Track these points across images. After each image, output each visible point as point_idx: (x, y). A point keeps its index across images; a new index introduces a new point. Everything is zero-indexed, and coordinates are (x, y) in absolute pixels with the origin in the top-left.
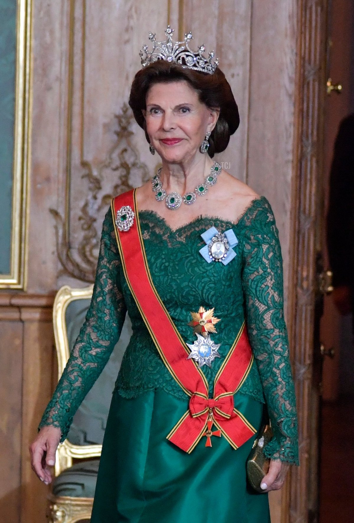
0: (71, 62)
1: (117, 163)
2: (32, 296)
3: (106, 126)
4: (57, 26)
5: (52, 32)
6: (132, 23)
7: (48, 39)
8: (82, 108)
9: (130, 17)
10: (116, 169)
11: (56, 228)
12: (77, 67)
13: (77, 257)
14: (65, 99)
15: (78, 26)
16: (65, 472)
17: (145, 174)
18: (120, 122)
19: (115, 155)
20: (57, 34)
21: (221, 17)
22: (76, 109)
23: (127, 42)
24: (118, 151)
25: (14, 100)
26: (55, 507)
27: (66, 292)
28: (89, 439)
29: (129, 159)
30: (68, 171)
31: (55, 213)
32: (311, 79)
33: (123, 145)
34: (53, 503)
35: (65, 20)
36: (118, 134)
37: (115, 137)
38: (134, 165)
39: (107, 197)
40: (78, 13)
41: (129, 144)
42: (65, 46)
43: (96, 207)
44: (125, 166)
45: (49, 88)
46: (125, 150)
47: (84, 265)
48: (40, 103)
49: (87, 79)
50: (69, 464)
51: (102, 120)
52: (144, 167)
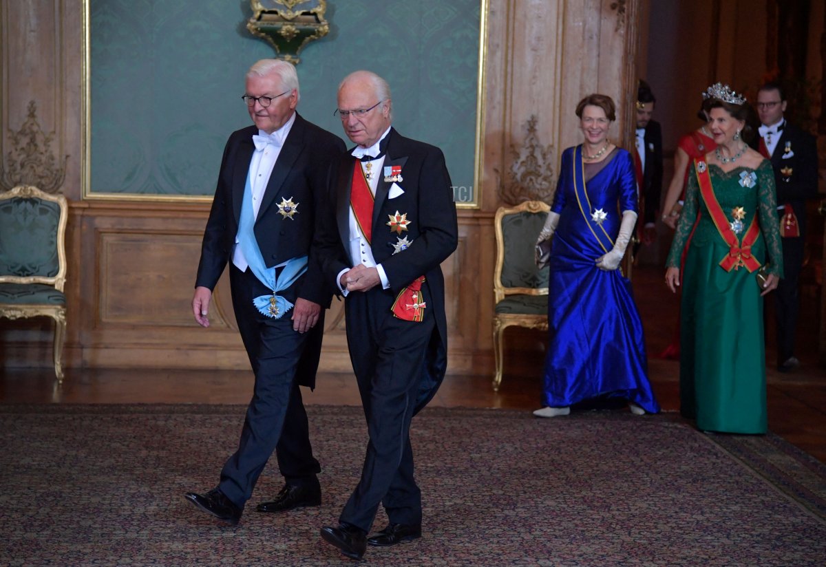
0: (505, 95)
1: (528, 145)
2: (484, 213)
3: (523, 126)
4: (498, 76)
5: (496, 80)
6: (537, 74)
7: (494, 82)
8: (511, 117)
9: (535, 71)
10: (527, 148)
11: (497, 179)
12: (508, 97)
13: (507, 193)
14: (502, 113)
15: (509, 76)
16: (501, 301)
17: (542, 151)
18: (530, 125)
19: (527, 141)
20: (498, 79)
21: (583, 70)
22: (508, 118)
23: (534, 83)
24: (528, 139)
25: (476, 114)
26: (496, 319)
27: (501, 211)
28: (513, 284)
29: (534, 143)
30: (503, 149)
31: (496, 171)
32: (629, 101)
33: (532, 136)
34: (495, 317)
35: (503, 73)
36: (529, 130)
37: (527, 132)
38: (537, 146)
39: (523, 162)
40: (509, 69)
41: (534, 135)
42: (503, 86)
43: (517, 167)
44: (532, 146)
45: (494, 108)
46: (532, 139)
47: (511, 197)
48: (489, 116)
49: (513, 103)
50: (503, 297)
51: (520, 123)
52: (542, 147)
